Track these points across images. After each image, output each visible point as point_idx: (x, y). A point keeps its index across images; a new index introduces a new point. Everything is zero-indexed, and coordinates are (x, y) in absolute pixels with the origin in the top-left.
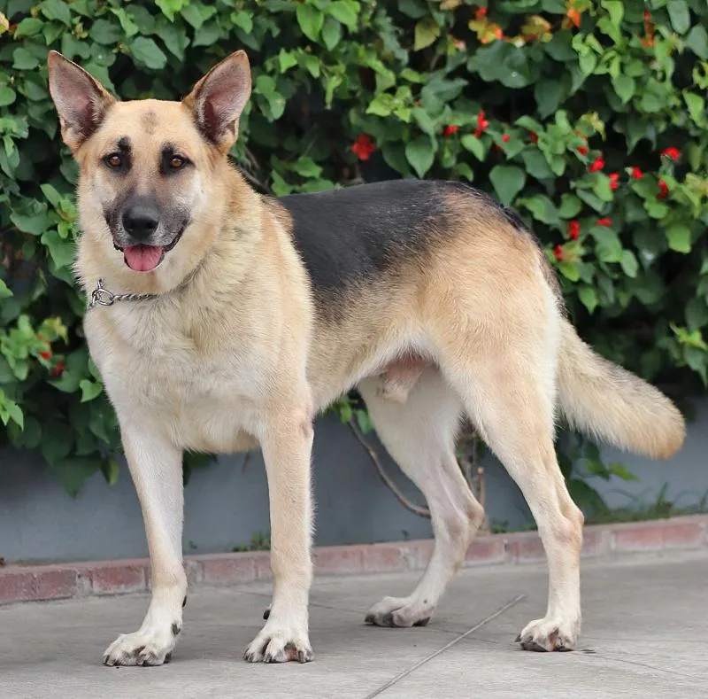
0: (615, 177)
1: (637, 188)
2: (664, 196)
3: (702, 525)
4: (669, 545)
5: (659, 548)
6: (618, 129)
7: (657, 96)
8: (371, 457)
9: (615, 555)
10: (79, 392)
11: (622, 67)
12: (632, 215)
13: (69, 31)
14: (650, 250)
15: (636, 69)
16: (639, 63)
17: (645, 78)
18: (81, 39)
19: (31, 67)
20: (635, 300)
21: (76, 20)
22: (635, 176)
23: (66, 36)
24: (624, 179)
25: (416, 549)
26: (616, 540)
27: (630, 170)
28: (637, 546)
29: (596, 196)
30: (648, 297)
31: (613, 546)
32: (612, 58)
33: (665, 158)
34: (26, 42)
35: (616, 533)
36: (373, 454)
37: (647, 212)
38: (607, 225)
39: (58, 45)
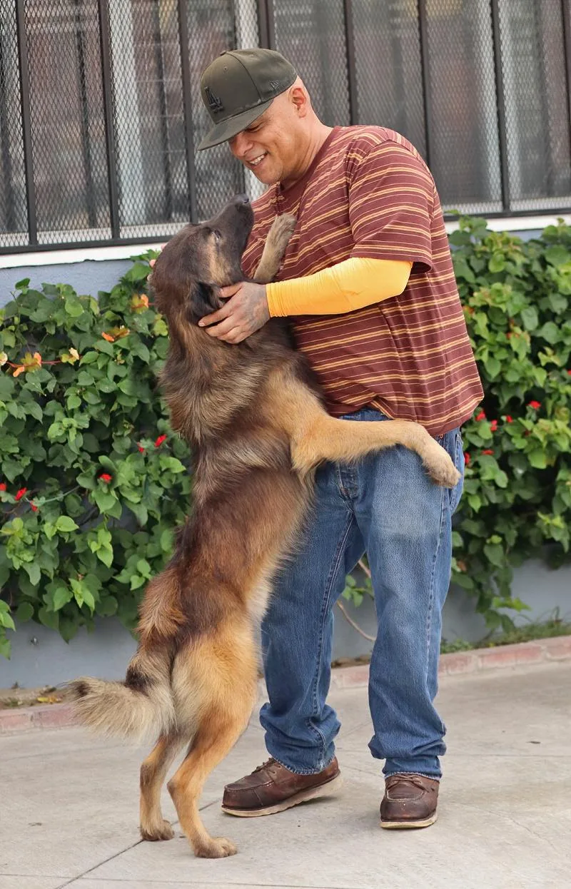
0: (495, 422)
1: (508, 429)
2: (525, 434)
3: (543, 647)
4: (519, 662)
5: (513, 664)
6: (494, 392)
7: (517, 371)
8: (341, 609)
9: (481, 671)
10: (130, 584)
11: (491, 354)
12: (506, 446)
13: (113, 360)
14: (520, 468)
15: (502, 355)
16: (504, 351)
17: (509, 360)
18: (120, 364)
19: (90, 384)
20: (518, 497)
21: (118, 352)
22: (507, 422)
23: (111, 364)
24: (500, 423)
25: (341, 676)
26: (483, 661)
27: (504, 418)
28: (497, 664)
29: (480, 437)
30: (527, 495)
31: (480, 665)
32: (484, 349)
33: (530, 407)
34: (88, 368)
35: (482, 656)
36: (341, 606)
37: (514, 444)
38: (488, 454)
39: (105, 368)
